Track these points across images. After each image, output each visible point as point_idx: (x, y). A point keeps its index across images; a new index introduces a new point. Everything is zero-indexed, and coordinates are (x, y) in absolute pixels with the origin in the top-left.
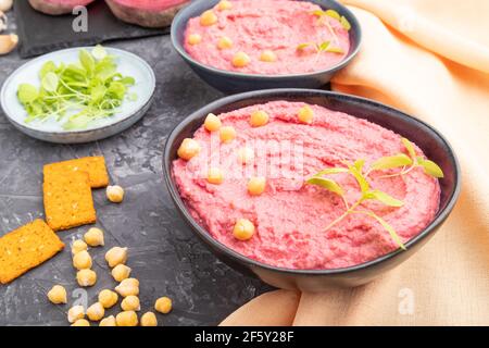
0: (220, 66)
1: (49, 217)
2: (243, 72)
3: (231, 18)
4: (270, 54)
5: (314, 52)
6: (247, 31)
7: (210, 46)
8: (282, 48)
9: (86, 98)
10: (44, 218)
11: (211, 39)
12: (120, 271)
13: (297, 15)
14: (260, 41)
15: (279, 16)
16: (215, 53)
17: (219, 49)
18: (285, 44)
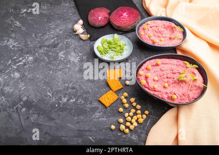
0: (150, 43)
1: (112, 89)
2: (156, 45)
3: (151, 27)
4: (163, 39)
5: (174, 39)
6: (156, 32)
7: (147, 36)
8: (166, 37)
9: (115, 50)
10: (111, 89)
11: (146, 34)
12: (134, 104)
13: (168, 27)
14: (160, 35)
15: (163, 26)
16: (148, 38)
17: (149, 37)
18: (166, 36)
